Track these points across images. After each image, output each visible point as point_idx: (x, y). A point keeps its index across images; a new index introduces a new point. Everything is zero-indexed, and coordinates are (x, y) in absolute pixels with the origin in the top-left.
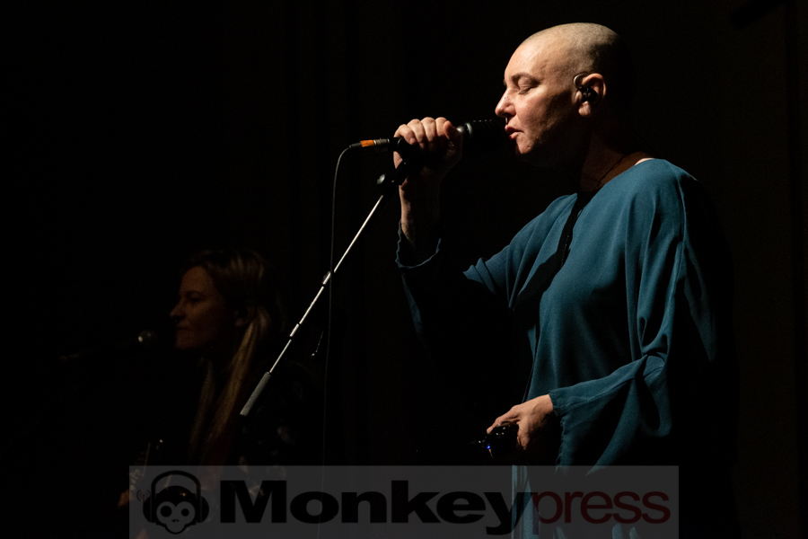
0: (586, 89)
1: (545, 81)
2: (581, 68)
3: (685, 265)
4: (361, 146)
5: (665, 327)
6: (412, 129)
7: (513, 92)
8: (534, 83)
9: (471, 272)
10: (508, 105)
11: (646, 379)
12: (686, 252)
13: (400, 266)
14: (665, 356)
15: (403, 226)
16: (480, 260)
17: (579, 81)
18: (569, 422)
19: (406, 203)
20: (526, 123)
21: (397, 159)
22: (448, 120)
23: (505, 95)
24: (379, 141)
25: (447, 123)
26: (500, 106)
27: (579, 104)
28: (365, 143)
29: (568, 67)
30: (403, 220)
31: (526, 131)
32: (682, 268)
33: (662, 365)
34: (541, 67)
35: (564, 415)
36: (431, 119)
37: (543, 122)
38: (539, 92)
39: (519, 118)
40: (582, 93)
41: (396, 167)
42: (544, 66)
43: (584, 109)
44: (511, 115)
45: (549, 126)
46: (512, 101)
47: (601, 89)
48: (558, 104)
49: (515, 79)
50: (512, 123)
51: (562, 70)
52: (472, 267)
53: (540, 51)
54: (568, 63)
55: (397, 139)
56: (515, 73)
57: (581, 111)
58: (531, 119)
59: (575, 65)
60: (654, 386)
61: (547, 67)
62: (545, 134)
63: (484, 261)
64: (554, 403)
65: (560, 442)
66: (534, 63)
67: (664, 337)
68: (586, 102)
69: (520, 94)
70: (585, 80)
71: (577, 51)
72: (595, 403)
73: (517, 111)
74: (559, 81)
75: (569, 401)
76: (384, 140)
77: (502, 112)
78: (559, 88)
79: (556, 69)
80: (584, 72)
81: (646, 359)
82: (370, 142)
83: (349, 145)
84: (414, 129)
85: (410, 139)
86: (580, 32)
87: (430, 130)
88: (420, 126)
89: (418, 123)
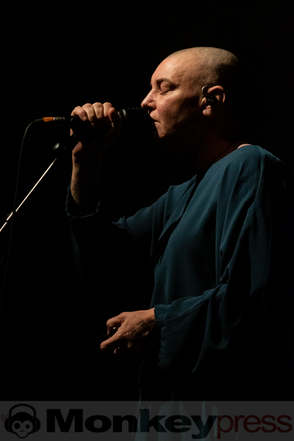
0: (210, 96)
1: (181, 87)
2: (209, 80)
4: (43, 121)
6: (85, 110)
7: (155, 92)
8: (172, 87)
10: (151, 101)
13: (68, 214)
17: (206, 90)
20: (163, 117)
22: (113, 106)
23: (150, 94)
25: (112, 109)
26: (144, 102)
27: (204, 107)
28: (46, 119)
29: (199, 79)
31: (162, 122)
34: (179, 75)
36: (100, 104)
37: (175, 117)
39: (159, 112)
40: (207, 99)
43: (207, 111)
44: (152, 109)
45: (179, 120)
46: (154, 99)
47: (221, 97)
48: (188, 104)
49: (159, 82)
50: (153, 115)
51: (195, 81)
53: (180, 64)
54: (200, 75)
56: (159, 78)
57: (204, 112)
58: (167, 114)
59: (204, 77)
61: (184, 76)
62: (175, 126)
66: (174, 72)
68: (209, 106)
69: (161, 94)
70: (211, 89)
72: (183, 317)
73: (157, 107)
74: (191, 87)
76: (61, 118)
78: (190, 93)
79: (190, 79)
80: (210, 84)
81: (221, 285)
82: (50, 118)
83: (36, 119)
84: (87, 111)
85: (83, 117)
86: (212, 54)
87: (99, 113)
88: (91, 109)
89: (90, 106)
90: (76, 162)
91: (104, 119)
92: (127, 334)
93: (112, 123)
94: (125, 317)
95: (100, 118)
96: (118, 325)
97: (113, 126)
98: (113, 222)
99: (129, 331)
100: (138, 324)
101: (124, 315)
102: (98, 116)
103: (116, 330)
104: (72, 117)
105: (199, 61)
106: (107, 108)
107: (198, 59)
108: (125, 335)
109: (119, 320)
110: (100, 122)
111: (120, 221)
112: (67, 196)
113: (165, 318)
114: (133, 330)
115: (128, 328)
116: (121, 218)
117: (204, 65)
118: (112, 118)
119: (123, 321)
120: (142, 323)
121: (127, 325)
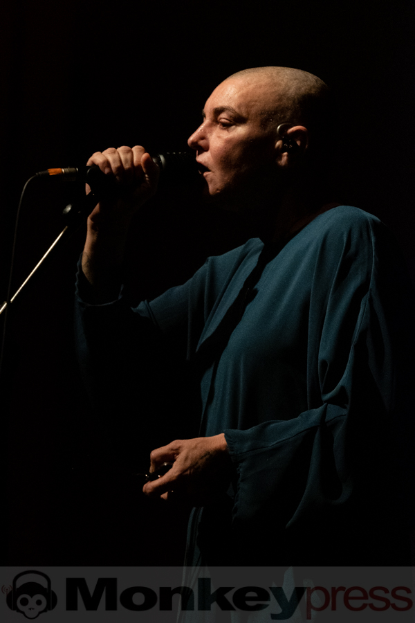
0: (289, 140)
1: (249, 121)
2: (288, 117)
3: (368, 315)
4: (49, 174)
5: (345, 377)
6: (107, 158)
8: (237, 120)
10: (203, 138)
12: (371, 300)
13: (79, 300)
17: (283, 130)
19: (93, 234)
22: (146, 151)
23: (202, 127)
24: (67, 170)
25: (145, 155)
26: (192, 138)
28: (52, 171)
29: (276, 112)
31: (218, 172)
32: (365, 319)
34: (247, 103)
35: (241, 461)
36: (127, 148)
37: (238, 165)
38: (240, 131)
39: (212, 155)
40: (284, 143)
41: (86, 195)
42: (251, 106)
43: (284, 160)
49: (218, 112)
50: (203, 158)
54: (277, 108)
56: (218, 105)
58: (226, 161)
59: (283, 111)
61: (255, 107)
68: (286, 153)
70: (290, 130)
71: (288, 98)
73: (211, 147)
76: (73, 169)
77: (195, 144)
78: (260, 133)
81: (326, 406)
82: (58, 170)
83: (38, 172)
84: (110, 159)
85: (104, 168)
86: (295, 79)
87: (126, 161)
88: (116, 156)
89: (114, 152)
90: (93, 227)
91: (135, 169)
92: (188, 472)
93: (146, 176)
94: (180, 447)
95: (129, 169)
96: (170, 458)
97: (147, 179)
98: (132, 309)
99: (190, 468)
100: (202, 458)
101: (178, 445)
102: (127, 166)
103: (170, 467)
104: (89, 167)
105: (276, 88)
106: (138, 155)
107: (275, 84)
108: (186, 473)
109: (171, 452)
110: (128, 174)
111: (142, 306)
112: (78, 273)
113: (245, 450)
114: (196, 467)
115: (188, 463)
116: (142, 302)
117: (284, 95)
118: (145, 167)
119: (178, 454)
120: (208, 456)
121: (186, 459)
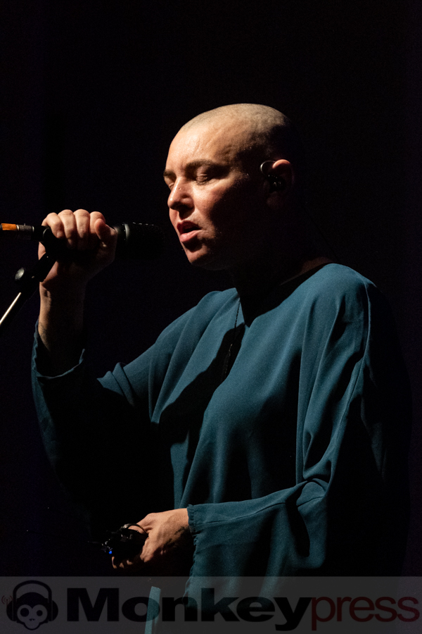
0: (275, 177)
3: (362, 385)
5: (331, 453)
6: (62, 220)
7: (185, 182)
9: (107, 379)
10: (184, 196)
11: (299, 508)
13: (38, 375)
14: (327, 485)
15: (40, 325)
16: (118, 366)
18: (203, 541)
21: (41, 249)
24: (23, 227)
26: (171, 199)
27: (267, 194)
28: (6, 226)
30: (41, 319)
32: (358, 388)
33: (322, 494)
35: (199, 532)
36: (85, 211)
40: (271, 182)
41: (40, 258)
42: (227, 152)
43: (273, 201)
52: (109, 373)
55: (44, 228)
57: (269, 202)
60: (308, 516)
61: (231, 153)
63: (122, 366)
64: (191, 518)
65: (192, 563)
67: (328, 464)
69: (198, 184)
72: (236, 524)
73: (196, 205)
75: (208, 518)
76: (29, 227)
81: (304, 485)
82: (12, 226)
84: (65, 221)
85: (57, 232)
87: (82, 224)
91: (91, 235)
95: (83, 233)
100: (176, 533)
114: (169, 543)
120: (183, 532)
